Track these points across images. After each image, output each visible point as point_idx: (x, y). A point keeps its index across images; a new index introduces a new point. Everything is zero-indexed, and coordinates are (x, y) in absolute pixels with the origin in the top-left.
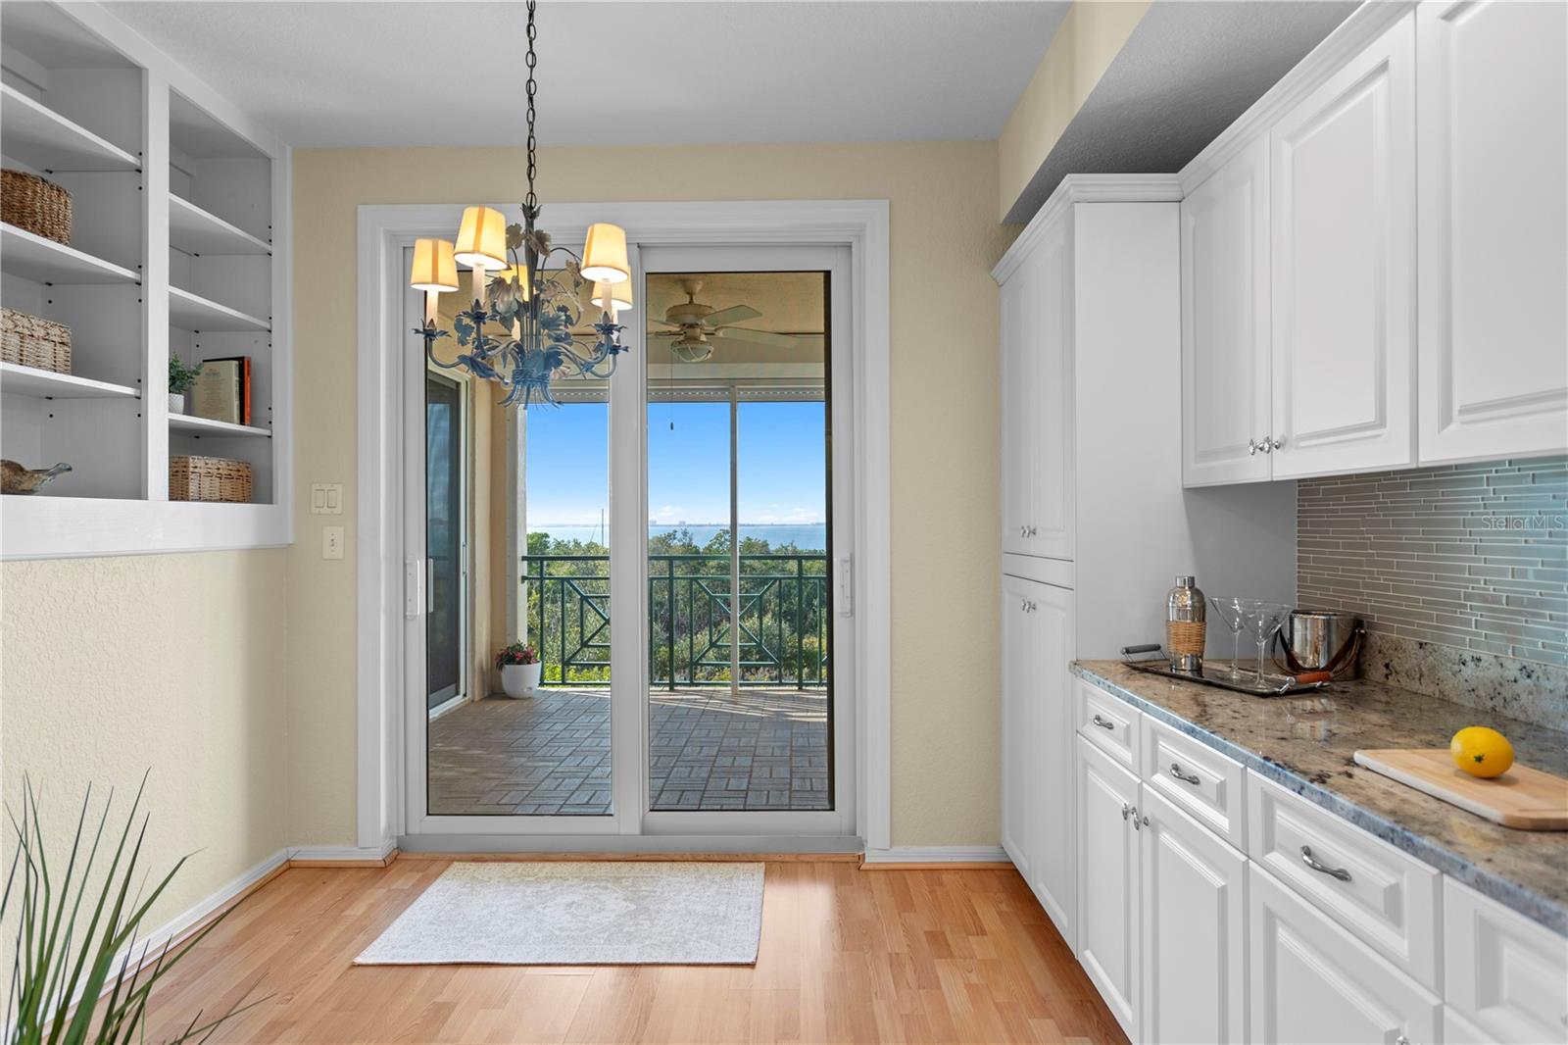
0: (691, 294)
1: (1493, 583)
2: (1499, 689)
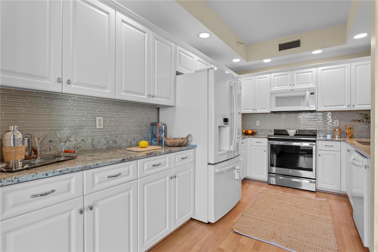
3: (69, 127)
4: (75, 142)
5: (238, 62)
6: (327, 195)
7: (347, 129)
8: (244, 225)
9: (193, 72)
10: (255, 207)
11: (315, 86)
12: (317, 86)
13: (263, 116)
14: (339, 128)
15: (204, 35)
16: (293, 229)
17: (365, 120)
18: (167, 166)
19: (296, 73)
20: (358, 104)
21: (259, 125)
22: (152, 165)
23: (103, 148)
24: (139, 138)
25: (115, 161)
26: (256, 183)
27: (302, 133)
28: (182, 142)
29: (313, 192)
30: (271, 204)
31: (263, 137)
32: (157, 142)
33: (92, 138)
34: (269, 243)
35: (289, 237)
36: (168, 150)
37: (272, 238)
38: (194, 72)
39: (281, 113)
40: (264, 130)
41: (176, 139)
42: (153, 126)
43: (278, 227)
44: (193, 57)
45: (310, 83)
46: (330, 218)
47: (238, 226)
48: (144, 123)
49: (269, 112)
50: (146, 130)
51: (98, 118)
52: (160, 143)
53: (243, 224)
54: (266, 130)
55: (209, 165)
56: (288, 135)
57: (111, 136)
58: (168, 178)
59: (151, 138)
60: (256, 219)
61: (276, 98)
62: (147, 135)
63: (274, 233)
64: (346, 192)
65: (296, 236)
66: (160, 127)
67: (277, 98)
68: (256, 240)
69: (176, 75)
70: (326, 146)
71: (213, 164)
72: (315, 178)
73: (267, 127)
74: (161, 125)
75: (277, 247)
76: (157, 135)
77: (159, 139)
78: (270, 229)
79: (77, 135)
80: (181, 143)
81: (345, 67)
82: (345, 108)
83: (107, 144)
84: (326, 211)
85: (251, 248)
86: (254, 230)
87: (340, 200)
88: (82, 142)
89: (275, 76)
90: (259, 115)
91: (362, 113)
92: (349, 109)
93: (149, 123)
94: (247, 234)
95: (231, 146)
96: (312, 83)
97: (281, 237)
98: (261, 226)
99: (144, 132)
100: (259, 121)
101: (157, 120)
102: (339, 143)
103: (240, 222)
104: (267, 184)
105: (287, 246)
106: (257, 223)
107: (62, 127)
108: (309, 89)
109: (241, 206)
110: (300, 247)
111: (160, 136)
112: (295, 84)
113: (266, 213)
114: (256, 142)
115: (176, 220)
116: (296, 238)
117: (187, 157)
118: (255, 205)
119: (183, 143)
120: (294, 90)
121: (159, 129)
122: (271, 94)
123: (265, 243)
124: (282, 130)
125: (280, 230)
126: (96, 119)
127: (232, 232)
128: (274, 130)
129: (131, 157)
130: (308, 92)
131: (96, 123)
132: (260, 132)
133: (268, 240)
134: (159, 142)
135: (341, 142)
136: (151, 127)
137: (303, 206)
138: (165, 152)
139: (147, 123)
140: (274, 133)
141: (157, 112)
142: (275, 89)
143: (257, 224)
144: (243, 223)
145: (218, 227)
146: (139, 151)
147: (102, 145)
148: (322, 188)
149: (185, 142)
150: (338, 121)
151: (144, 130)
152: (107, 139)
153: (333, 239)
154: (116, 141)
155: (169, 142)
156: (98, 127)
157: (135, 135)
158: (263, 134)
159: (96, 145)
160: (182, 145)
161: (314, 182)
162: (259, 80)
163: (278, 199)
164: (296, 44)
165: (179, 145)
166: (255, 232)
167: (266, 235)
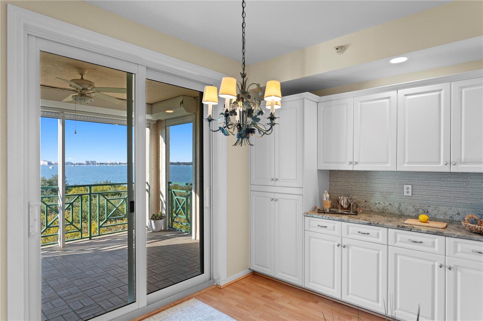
0: (82, 75)
1: (382, 189)
2: (384, 208)
3: (380, 192)
4: (383, 205)
23: (411, 215)
33: (399, 204)
51: (405, 186)
57: (422, 205)
79: (386, 199)
83: (416, 212)
88: (389, 206)
107: (374, 192)
126: (404, 186)
131: (404, 190)
147: (410, 212)
152: (415, 207)
154: (427, 211)
156: (405, 194)
157: (460, 209)
159: (403, 211)
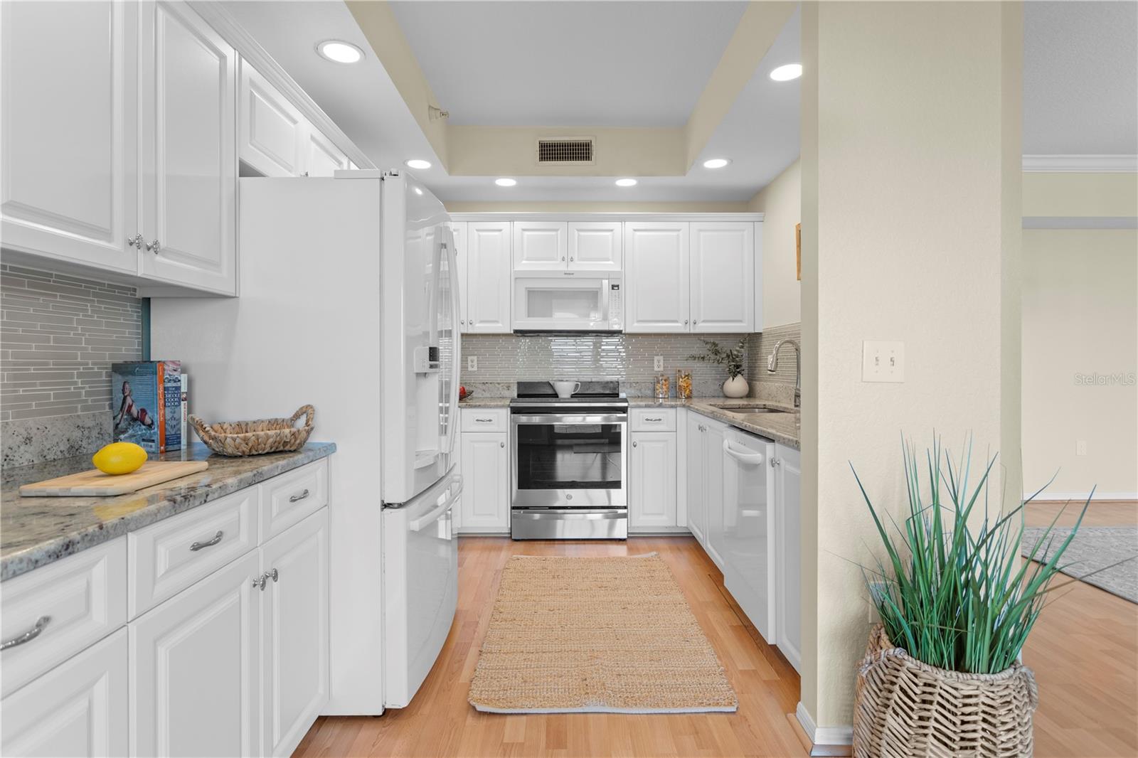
5: (425, 169)
6: (651, 542)
7: (681, 377)
8: (498, 681)
9: (293, 176)
10: (504, 616)
11: (619, 269)
12: (623, 270)
13: (487, 343)
14: (666, 374)
15: (342, 53)
16: (619, 651)
17: (713, 357)
18: (244, 538)
19: (578, 230)
20: (702, 320)
21: (475, 369)
22: (189, 547)
24: (52, 432)
25: (21, 560)
26: (479, 544)
27: (587, 390)
28: (289, 435)
29: (621, 542)
30: (541, 595)
31: (496, 403)
32: (153, 444)
34: (582, 711)
35: (620, 675)
36: (250, 474)
37: (584, 693)
38: (299, 176)
39: (538, 336)
40: (490, 385)
41: (247, 424)
42: (130, 378)
43: (585, 657)
44: (295, 122)
45: (609, 260)
46: (680, 597)
47: (481, 691)
48: (80, 364)
49: (509, 330)
50: (88, 394)
52: (170, 448)
53: (493, 680)
54: (497, 385)
55: (387, 510)
56: (556, 395)
58: (246, 586)
59: (111, 430)
60: (522, 652)
61: (529, 291)
62: (94, 415)
63: (584, 677)
64: (687, 528)
65: (633, 667)
66: (169, 381)
67: (531, 293)
68: (546, 716)
69: (240, 176)
70: (647, 420)
71: (400, 506)
72: (626, 505)
73: (499, 375)
74: (175, 373)
75: (606, 715)
76: (155, 415)
77: (166, 429)
78: (568, 671)
80: (285, 442)
81: (679, 230)
82: (678, 327)
84: (664, 582)
85: (543, 744)
86: (531, 687)
87: (679, 549)
89: (524, 230)
90: (474, 340)
91: (708, 339)
92: (687, 331)
93: (101, 364)
94: (515, 707)
95: (443, 438)
96: (613, 261)
97: (604, 684)
98: (544, 667)
99: (79, 406)
100: (475, 358)
101: (137, 350)
102: (673, 411)
103: (483, 674)
104: (507, 542)
105: (625, 703)
106: (529, 663)
108: (608, 275)
109: (464, 626)
110: (655, 694)
111: (168, 416)
112: (576, 258)
113: (540, 626)
114: (477, 420)
115: (274, 746)
116: (635, 673)
117: (306, 492)
118: (502, 610)
119: (293, 441)
120: (573, 274)
121: (165, 389)
122: (516, 279)
123: (572, 715)
124: (538, 383)
125: (595, 665)
127: (469, 716)
128: (518, 383)
129: (101, 527)
130: (605, 282)
132: (479, 391)
133: (576, 703)
134: (167, 444)
135: (678, 408)
136: (111, 381)
137: (617, 582)
138: (240, 481)
139: (93, 364)
140: (518, 391)
141: (138, 317)
142: (524, 266)
143: (531, 665)
144: (492, 678)
145: (421, 714)
146: (110, 491)
148: (638, 527)
149: (302, 435)
150: (661, 358)
151: (79, 395)
153: (707, 648)
155: (234, 440)
157: (31, 422)
158: (488, 395)
160: (287, 448)
161: (625, 516)
162: (479, 236)
163: (554, 577)
164: (579, 151)
165: (273, 450)
166: (536, 692)
167: (565, 690)
